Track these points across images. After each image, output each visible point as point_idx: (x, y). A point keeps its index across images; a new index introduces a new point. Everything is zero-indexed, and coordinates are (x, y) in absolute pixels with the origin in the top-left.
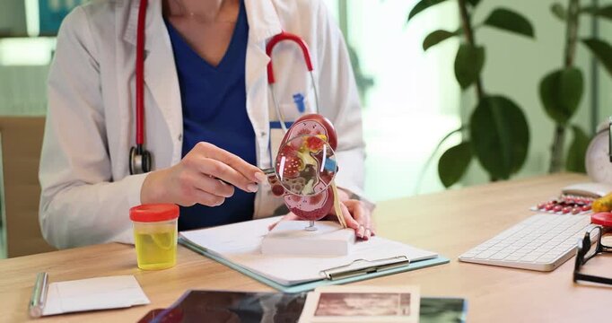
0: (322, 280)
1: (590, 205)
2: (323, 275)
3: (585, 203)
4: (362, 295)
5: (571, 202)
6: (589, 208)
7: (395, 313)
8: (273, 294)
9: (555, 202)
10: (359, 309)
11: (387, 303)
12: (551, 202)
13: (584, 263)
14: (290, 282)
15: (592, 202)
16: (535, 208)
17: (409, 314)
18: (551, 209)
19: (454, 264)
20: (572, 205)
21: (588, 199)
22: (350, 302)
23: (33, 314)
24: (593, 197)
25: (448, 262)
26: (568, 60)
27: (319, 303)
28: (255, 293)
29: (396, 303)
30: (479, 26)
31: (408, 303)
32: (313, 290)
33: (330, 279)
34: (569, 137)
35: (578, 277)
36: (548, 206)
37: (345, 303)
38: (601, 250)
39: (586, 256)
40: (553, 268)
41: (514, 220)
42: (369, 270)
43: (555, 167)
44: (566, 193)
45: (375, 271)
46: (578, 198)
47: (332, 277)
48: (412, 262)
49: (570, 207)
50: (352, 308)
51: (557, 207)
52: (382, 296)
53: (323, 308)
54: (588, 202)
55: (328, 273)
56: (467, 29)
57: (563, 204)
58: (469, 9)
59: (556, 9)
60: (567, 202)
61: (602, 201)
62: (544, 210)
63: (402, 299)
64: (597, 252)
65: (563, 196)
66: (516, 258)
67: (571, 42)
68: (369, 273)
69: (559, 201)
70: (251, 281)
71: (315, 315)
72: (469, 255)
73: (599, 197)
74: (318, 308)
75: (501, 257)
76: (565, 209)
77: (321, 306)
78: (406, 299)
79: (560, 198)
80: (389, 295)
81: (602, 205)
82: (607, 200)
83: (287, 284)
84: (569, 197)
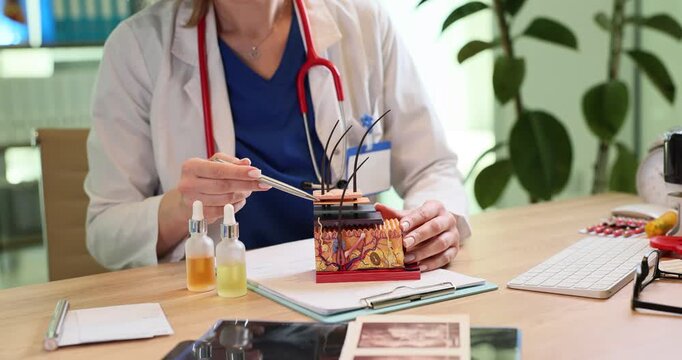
0: (362, 308)
1: (642, 227)
2: (364, 304)
3: (637, 226)
4: (407, 325)
5: (622, 224)
6: (642, 231)
7: (443, 345)
8: (312, 324)
9: (605, 224)
10: (405, 340)
11: (434, 333)
12: (601, 224)
13: (641, 290)
14: (329, 310)
15: (645, 224)
16: (584, 231)
17: (459, 346)
18: (601, 231)
19: (503, 291)
20: (624, 227)
21: (641, 221)
22: (395, 332)
23: (47, 346)
24: (646, 219)
25: (496, 289)
26: (612, 73)
27: (362, 333)
28: (292, 323)
29: (445, 333)
30: (518, 37)
31: (457, 334)
32: (354, 320)
33: (372, 308)
34: (613, 154)
35: (637, 304)
36: (599, 229)
37: (388, 333)
38: (659, 274)
39: (643, 283)
40: (608, 295)
41: (562, 244)
42: (412, 298)
43: (598, 187)
44: (616, 215)
45: (419, 299)
46: (630, 220)
47: (373, 306)
48: (458, 289)
49: (621, 230)
50: (397, 339)
51: (608, 230)
52: (429, 326)
53: (366, 339)
54: (641, 224)
55: (369, 302)
56: (505, 39)
57: (614, 226)
58: (508, 18)
59: (599, 19)
60: (618, 225)
61: (654, 223)
62: (593, 233)
63: (450, 329)
64: (655, 278)
65: (614, 218)
66: (569, 284)
67: (615, 54)
68: (412, 301)
69: (610, 223)
70: (287, 310)
71: (358, 346)
72: (520, 281)
73: (652, 219)
74: (360, 339)
75: (552, 283)
76: (617, 231)
77: (364, 337)
78: (455, 329)
79: (611, 220)
80: (436, 325)
81: (656, 227)
82: (661, 222)
83: (326, 313)
84: (620, 219)
